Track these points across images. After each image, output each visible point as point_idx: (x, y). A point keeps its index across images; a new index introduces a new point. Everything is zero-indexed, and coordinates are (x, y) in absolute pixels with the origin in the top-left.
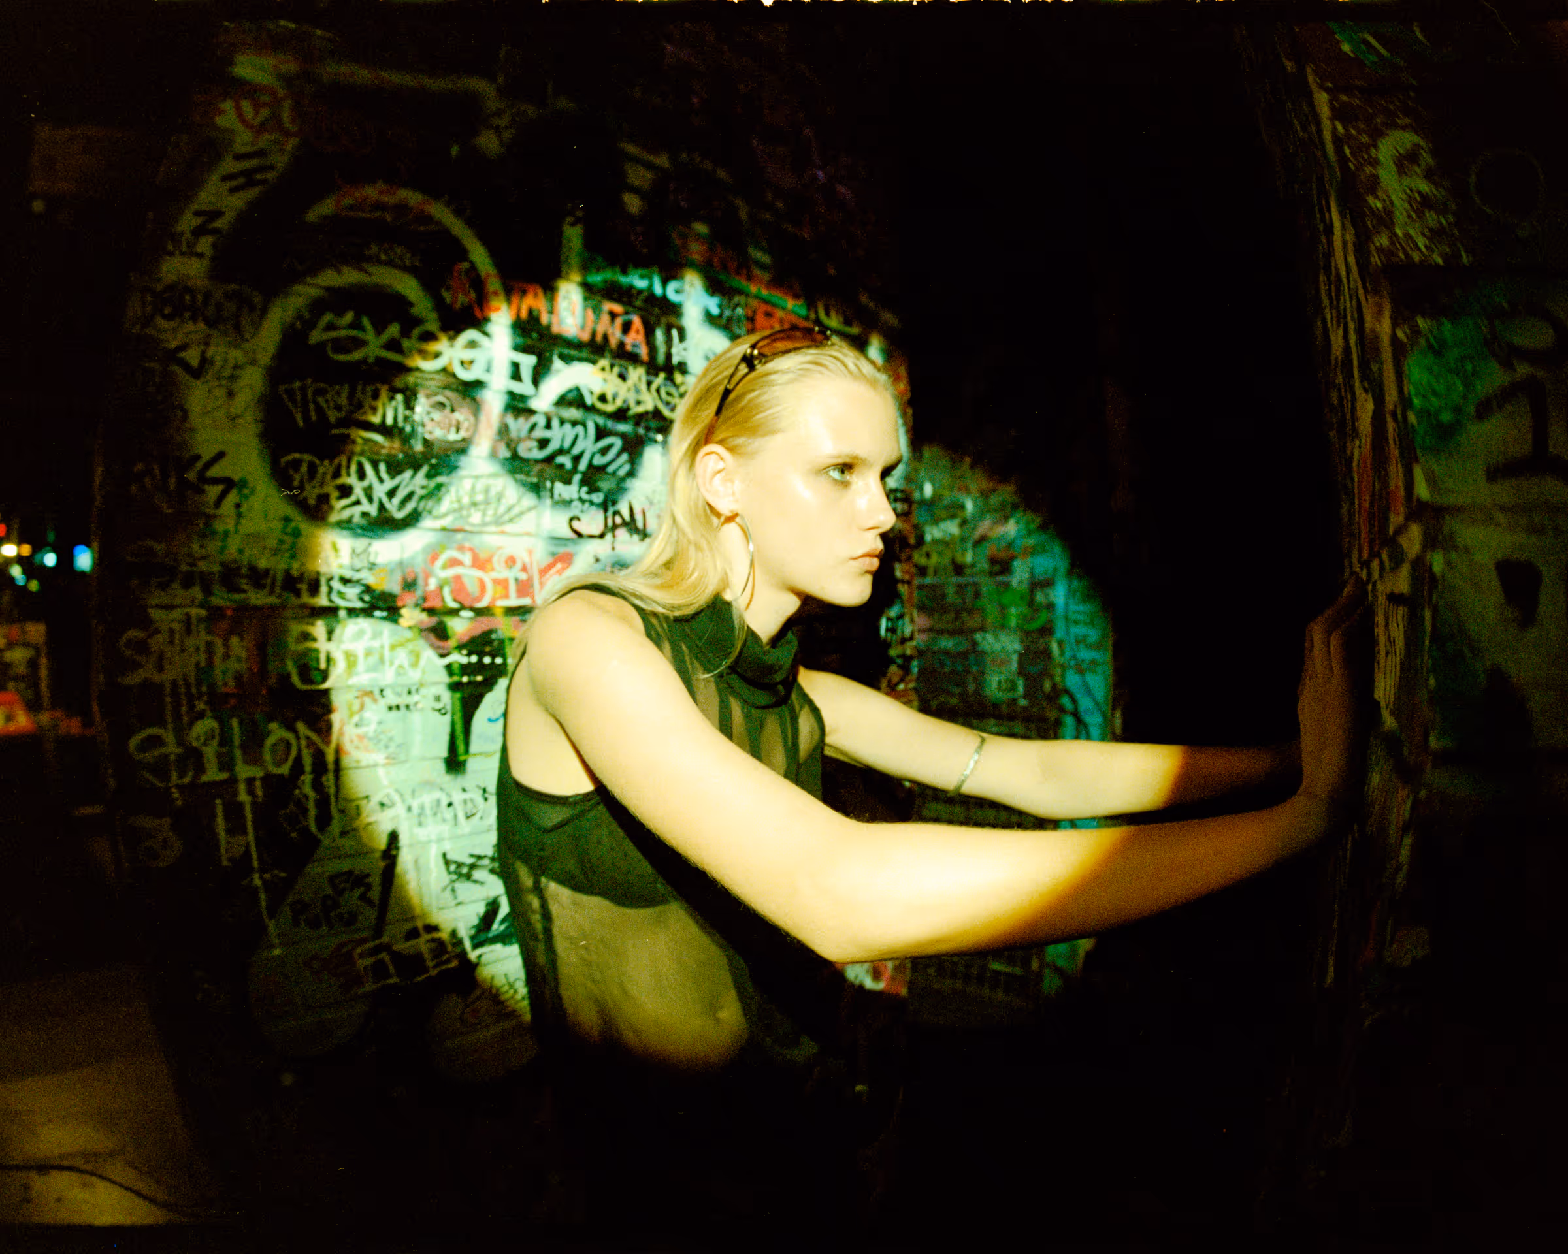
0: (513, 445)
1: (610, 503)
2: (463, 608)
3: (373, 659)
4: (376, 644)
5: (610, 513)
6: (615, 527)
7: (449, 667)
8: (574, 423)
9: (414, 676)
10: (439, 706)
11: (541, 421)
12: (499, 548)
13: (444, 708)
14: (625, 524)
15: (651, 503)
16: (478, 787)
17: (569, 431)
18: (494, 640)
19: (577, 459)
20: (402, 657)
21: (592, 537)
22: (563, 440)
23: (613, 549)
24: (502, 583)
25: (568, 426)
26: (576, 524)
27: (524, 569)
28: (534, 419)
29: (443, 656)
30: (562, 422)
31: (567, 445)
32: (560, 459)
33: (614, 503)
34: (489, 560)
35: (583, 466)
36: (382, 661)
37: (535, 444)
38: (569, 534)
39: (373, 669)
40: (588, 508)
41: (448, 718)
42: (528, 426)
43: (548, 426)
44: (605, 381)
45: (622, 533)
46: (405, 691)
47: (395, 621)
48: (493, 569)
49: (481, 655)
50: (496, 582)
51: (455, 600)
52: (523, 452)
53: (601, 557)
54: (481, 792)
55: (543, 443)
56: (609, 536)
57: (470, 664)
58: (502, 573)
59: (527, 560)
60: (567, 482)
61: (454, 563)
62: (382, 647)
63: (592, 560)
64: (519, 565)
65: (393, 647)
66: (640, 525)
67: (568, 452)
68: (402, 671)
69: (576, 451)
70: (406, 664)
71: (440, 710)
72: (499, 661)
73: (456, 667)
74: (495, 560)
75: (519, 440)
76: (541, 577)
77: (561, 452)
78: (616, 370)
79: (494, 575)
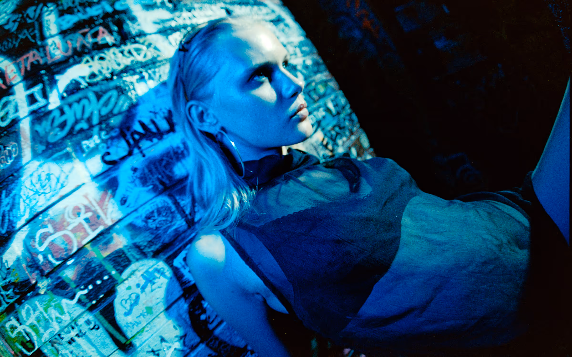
0: (44, 140)
1: (126, 131)
2: (66, 260)
3: (43, 323)
4: (37, 313)
5: (129, 137)
6: (137, 142)
7: (79, 301)
8: (78, 101)
9: (66, 319)
10: (92, 326)
11: (57, 113)
12: (65, 208)
13: (95, 325)
14: (142, 136)
15: (155, 113)
16: (148, 352)
17: (77, 108)
18: (95, 267)
19: (89, 120)
20: (54, 313)
21: (123, 158)
22: (75, 115)
23: (144, 156)
24: (78, 229)
25: (75, 105)
26: (108, 158)
27: (88, 209)
28: (51, 117)
29: (72, 298)
30: (70, 105)
31: (79, 116)
32: (78, 127)
33: (129, 128)
34: (63, 220)
35: (95, 121)
36: (47, 321)
37: (58, 129)
38: (107, 167)
39: (46, 328)
40: (112, 144)
41: (101, 330)
42: (49, 122)
43: (62, 112)
44: (90, 67)
45: (145, 144)
46: (70, 328)
47: (38, 294)
48: (68, 224)
49: (92, 282)
50: (74, 231)
51: (57, 260)
52: (52, 139)
53: (136, 166)
54: (152, 354)
55: (63, 125)
56: (136, 151)
57: (90, 291)
58: (75, 222)
59: (86, 203)
60: (89, 137)
61: (44, 237)
62: (41, 313)
63: (131, 172)
64: (83, 210)
65: (46, 310)
66: (154, 130)
67: (82, 119)
68: (59, 321)
69: (86, 115)
70: (58, 315)
71: (93, 328)
72: (106, 278)
73: (84, 299)
74: (66, 216)
75: (47, 134)
76: (101, 208)
77: (77, 122)
78: (96, 58)
79: (70, 228)
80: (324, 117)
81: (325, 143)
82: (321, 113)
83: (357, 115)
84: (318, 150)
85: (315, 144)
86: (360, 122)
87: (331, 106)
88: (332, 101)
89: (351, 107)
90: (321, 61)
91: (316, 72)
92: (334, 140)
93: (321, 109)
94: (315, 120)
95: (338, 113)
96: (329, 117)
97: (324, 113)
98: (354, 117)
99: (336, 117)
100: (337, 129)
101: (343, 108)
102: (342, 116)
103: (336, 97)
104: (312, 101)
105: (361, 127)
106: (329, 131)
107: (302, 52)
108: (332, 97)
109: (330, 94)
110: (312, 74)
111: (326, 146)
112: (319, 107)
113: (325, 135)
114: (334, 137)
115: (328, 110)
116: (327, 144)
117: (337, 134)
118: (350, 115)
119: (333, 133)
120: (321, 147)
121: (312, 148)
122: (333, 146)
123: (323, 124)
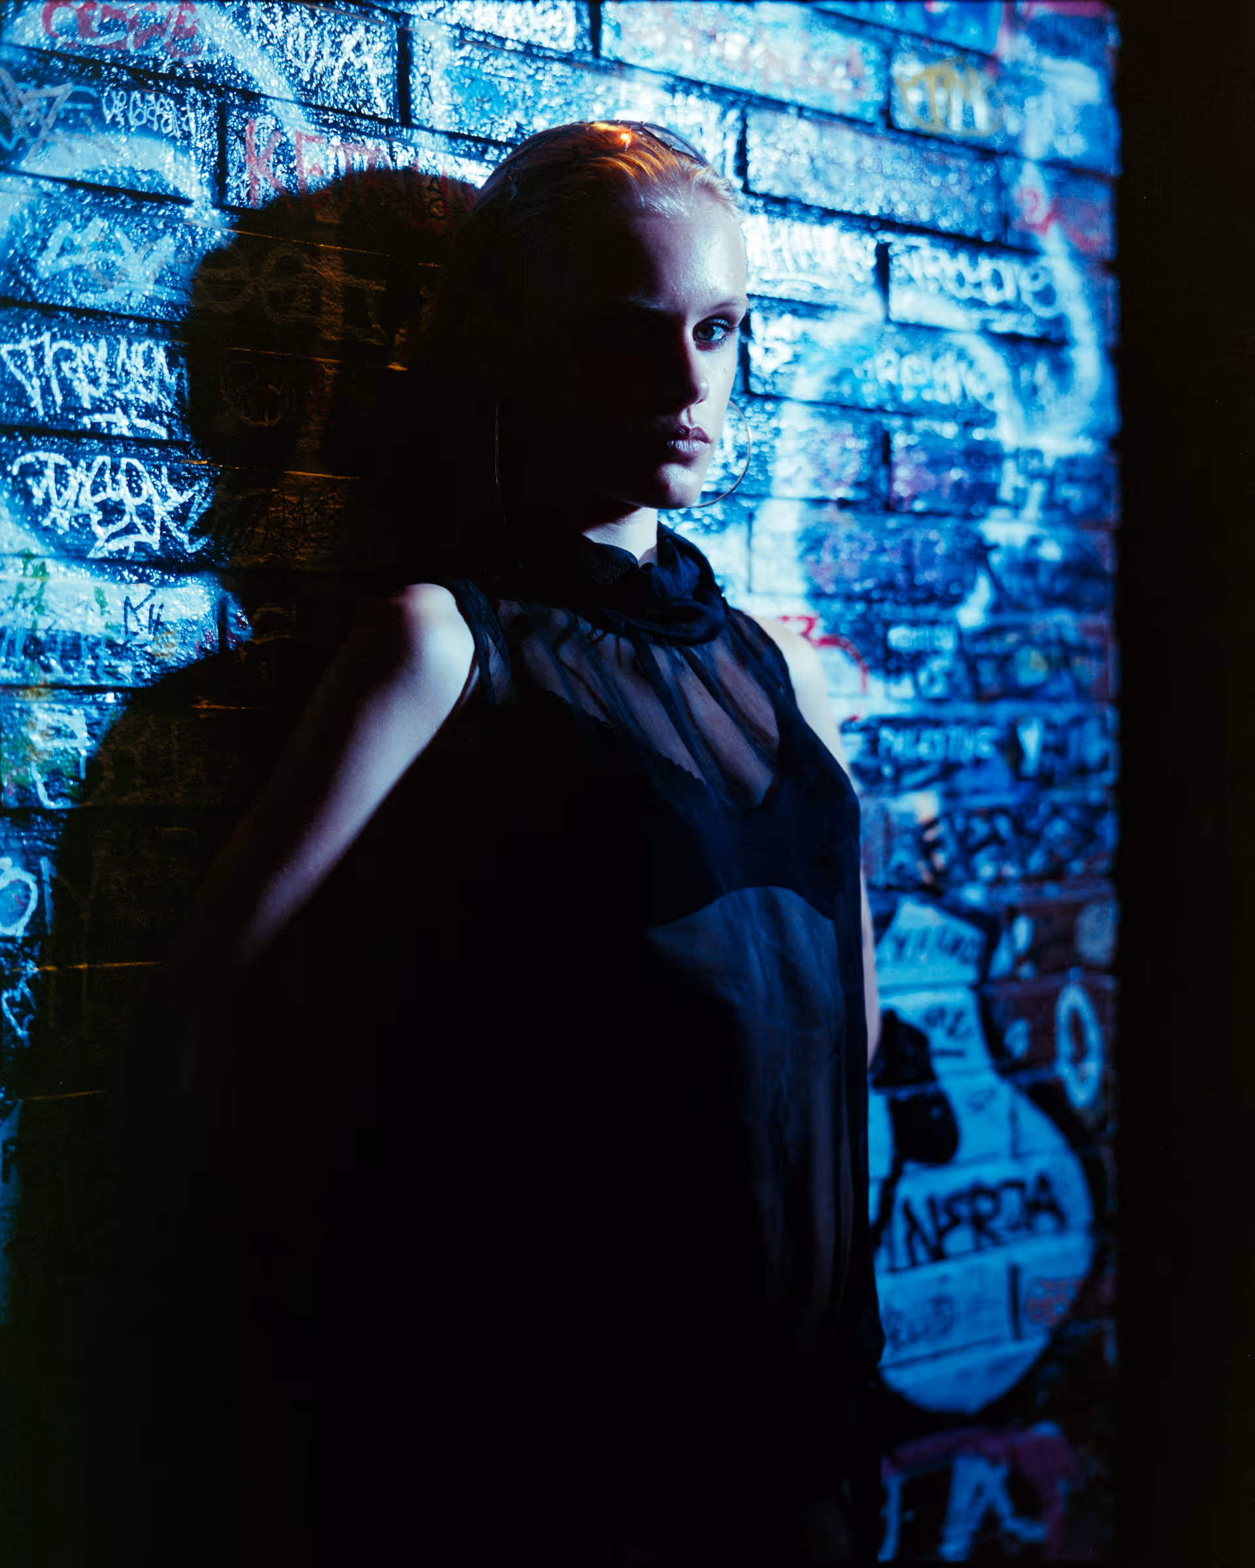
80: (978, 763)
81: (930, 835)
82: (981, 744)
83: (1124, 829)
84: (896, 843)
85: (895, 819)
86: (1120, 855)
87: (1031, 739)
88: (1049, 726)
89: (1119, 789)
90: (1108, 564)
91: (1052, 600)
92: (967, 849)
93: (986, 733)
94: (940, 753)
95: (1045, 779)
96: (999, 774)
97: (986, 749)
98: (1108, 829)
99: (1025, 789)
100: (1003, 825)
101: (1082, 771)
102: (1059, 796)
103: (1077, 722)
104: (967, 689)
105: (1113, 875)
106: (969, 814)
107: (1050, 504)
108: (1060, 714)
109: (1057, 700)
110: (1033, 601)
111: (926, 850)
112: (984, 723)
113: (946, 815)
114: (972, 841)
115: (1010, 746)
116: (938, 844)
117: (994, 838)
118: (1093, 812)
119: (980, 828)
120: (908, 839)
121: (881, 824)
122: (952, 862)
123: (964, 780)
